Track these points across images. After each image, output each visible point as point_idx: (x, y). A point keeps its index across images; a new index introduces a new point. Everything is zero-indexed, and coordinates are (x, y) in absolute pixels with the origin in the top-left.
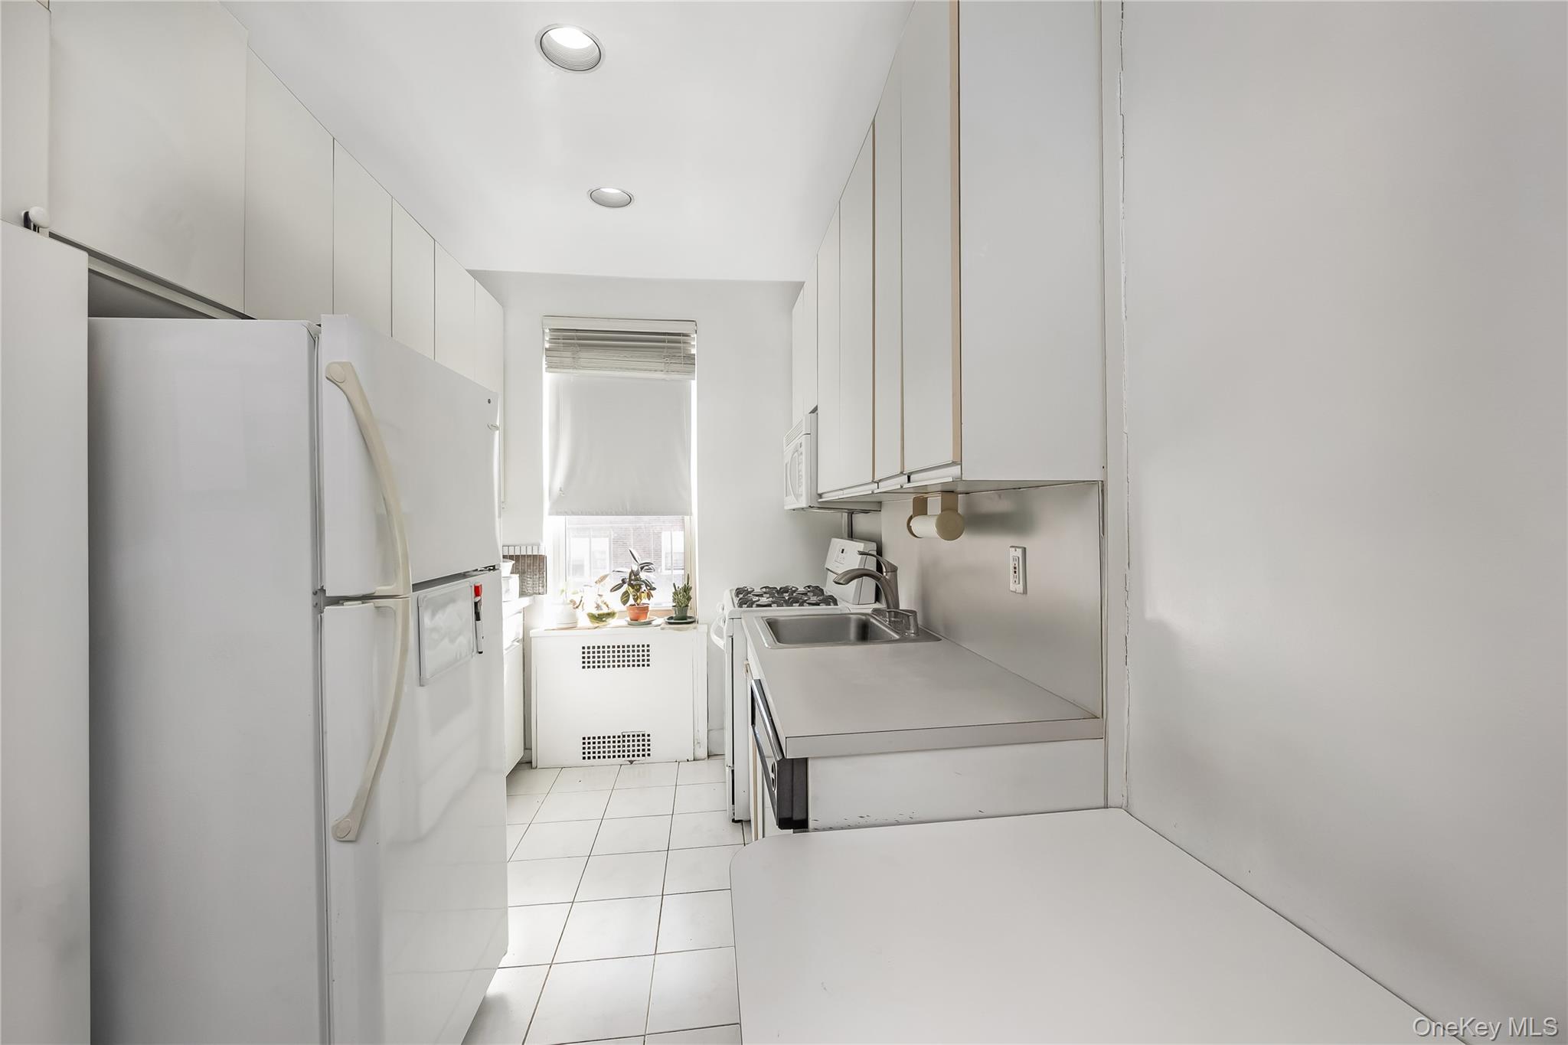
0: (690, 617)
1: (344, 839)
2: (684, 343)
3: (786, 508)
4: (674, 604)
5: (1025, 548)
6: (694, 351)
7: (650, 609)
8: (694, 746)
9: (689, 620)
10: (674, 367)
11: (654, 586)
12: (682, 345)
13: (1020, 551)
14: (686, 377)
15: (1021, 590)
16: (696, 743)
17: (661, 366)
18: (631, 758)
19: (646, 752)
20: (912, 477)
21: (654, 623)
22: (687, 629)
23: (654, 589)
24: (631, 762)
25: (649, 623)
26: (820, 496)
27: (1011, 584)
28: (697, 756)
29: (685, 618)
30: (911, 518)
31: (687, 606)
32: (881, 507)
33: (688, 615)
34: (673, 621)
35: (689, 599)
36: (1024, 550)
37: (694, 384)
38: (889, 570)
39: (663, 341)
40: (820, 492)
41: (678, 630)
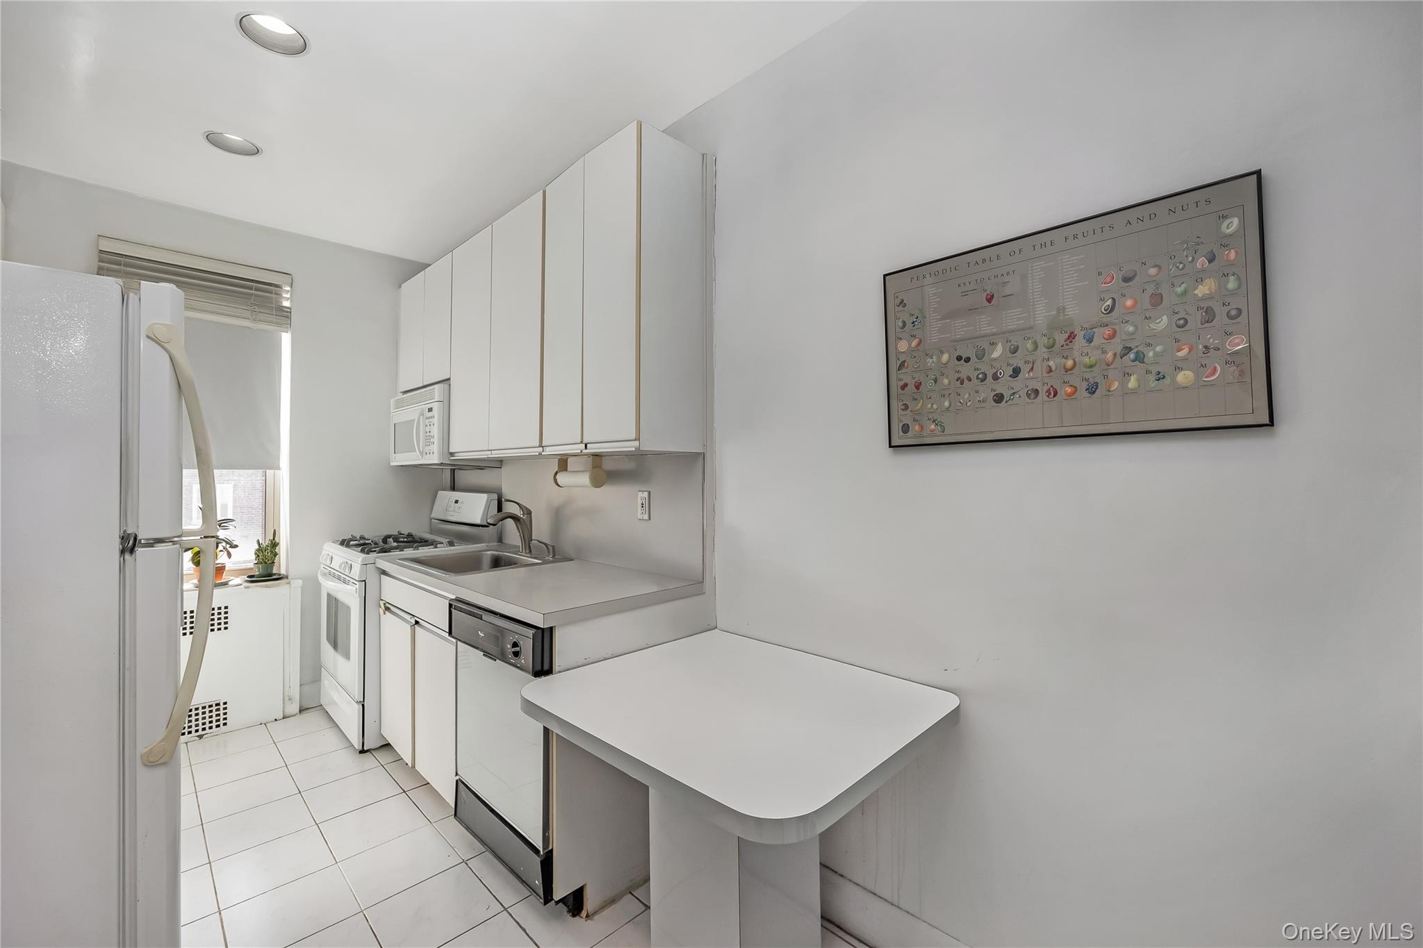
0: (275, 574)
1: (158, 762)
2: (276, 294)
3: (392, 464)
4: (256, 562)
5: (650, 492)
6: (286, 304)
7: (227, 569)
8: (284, 703)
9: (274, 577)
10: (262, 316)
11: (235, 543)
12: (274, 296)
13: (646, 494)
14: (279, 329)
15: (647, 518)
16: (287, 699)
17: (247, 314)
18: (201, 732)
19: (221, 722)
20: (588, 445)
21: (230, 583)
22: (278, 585)
23: (236, 546)
24: (200, 737)
25: (225, 584)
26: (452, 454)
27: (639, 514)
28: (287, 714)
29: (271, 575)
30: (556, 473)
31: (273, 562)
32: (501, 465)
33: (274, 572)
34: (254, 579)
35: (276, 554)
36: (649, 493)
37: (286, 338)
38: (525, 513)
39: (251, 288)
40: (451, 451)
41: (267, 587)
